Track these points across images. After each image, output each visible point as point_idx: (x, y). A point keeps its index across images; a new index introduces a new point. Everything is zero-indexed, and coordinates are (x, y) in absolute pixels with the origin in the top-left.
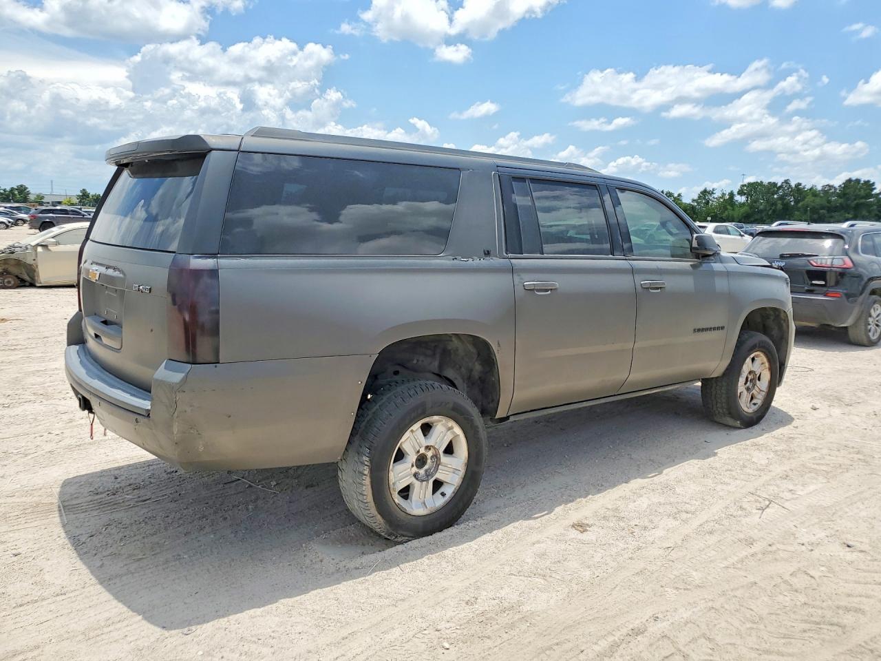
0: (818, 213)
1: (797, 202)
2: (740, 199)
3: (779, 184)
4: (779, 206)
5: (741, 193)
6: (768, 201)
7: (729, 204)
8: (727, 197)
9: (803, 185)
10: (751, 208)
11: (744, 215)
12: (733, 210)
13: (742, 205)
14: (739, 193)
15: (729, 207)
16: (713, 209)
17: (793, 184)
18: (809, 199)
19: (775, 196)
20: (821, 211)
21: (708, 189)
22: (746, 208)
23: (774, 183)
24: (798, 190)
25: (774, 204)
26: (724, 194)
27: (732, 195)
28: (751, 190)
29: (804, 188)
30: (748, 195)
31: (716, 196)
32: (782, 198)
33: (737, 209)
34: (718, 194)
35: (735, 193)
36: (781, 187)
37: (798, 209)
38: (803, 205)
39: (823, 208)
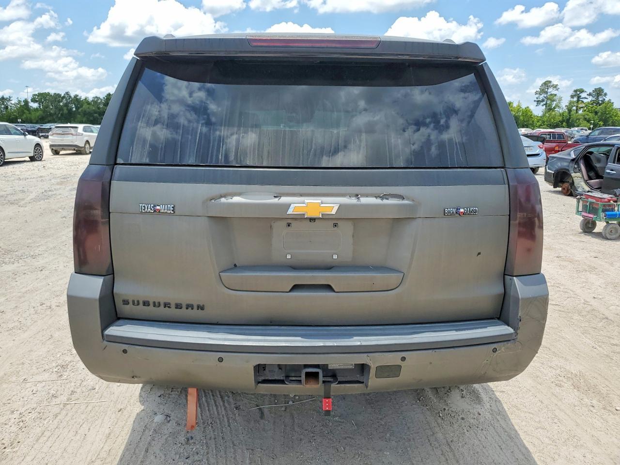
0: (93, 116)
1: (77, 108)
2: (35, 105)
3: (62, 95)
4: (65, 111)
5: (33, 100)
6: (56, 107)
7: (25, 109)
8: (23, 104)
9: (80, 96)
10: (44, 112)
11: (40, 117)
12: (30, 113)
13: (36, 110)
14: (32, 101)
15: (25, 111)
16: (13, 113)
17: (72, 95)
18: (85, 106)
19: (61, 104)
20: (95, 115)
21: (5, 97)
22: (40, 113)
23: (58, 94)
24: (77, 100)
25: (61, 109)
26: (20, 101)
27: (26, 102)
28: (42, 99)
29: (80, 99)
30: (40, 102)
31: (13, 102)
32: (66, 105)
33: (33, 113)
34: (14, 101)
35: (29, 100)
36: (64, 97)
37: (79, 113)
38: (82, 110)
39: (96, 113)
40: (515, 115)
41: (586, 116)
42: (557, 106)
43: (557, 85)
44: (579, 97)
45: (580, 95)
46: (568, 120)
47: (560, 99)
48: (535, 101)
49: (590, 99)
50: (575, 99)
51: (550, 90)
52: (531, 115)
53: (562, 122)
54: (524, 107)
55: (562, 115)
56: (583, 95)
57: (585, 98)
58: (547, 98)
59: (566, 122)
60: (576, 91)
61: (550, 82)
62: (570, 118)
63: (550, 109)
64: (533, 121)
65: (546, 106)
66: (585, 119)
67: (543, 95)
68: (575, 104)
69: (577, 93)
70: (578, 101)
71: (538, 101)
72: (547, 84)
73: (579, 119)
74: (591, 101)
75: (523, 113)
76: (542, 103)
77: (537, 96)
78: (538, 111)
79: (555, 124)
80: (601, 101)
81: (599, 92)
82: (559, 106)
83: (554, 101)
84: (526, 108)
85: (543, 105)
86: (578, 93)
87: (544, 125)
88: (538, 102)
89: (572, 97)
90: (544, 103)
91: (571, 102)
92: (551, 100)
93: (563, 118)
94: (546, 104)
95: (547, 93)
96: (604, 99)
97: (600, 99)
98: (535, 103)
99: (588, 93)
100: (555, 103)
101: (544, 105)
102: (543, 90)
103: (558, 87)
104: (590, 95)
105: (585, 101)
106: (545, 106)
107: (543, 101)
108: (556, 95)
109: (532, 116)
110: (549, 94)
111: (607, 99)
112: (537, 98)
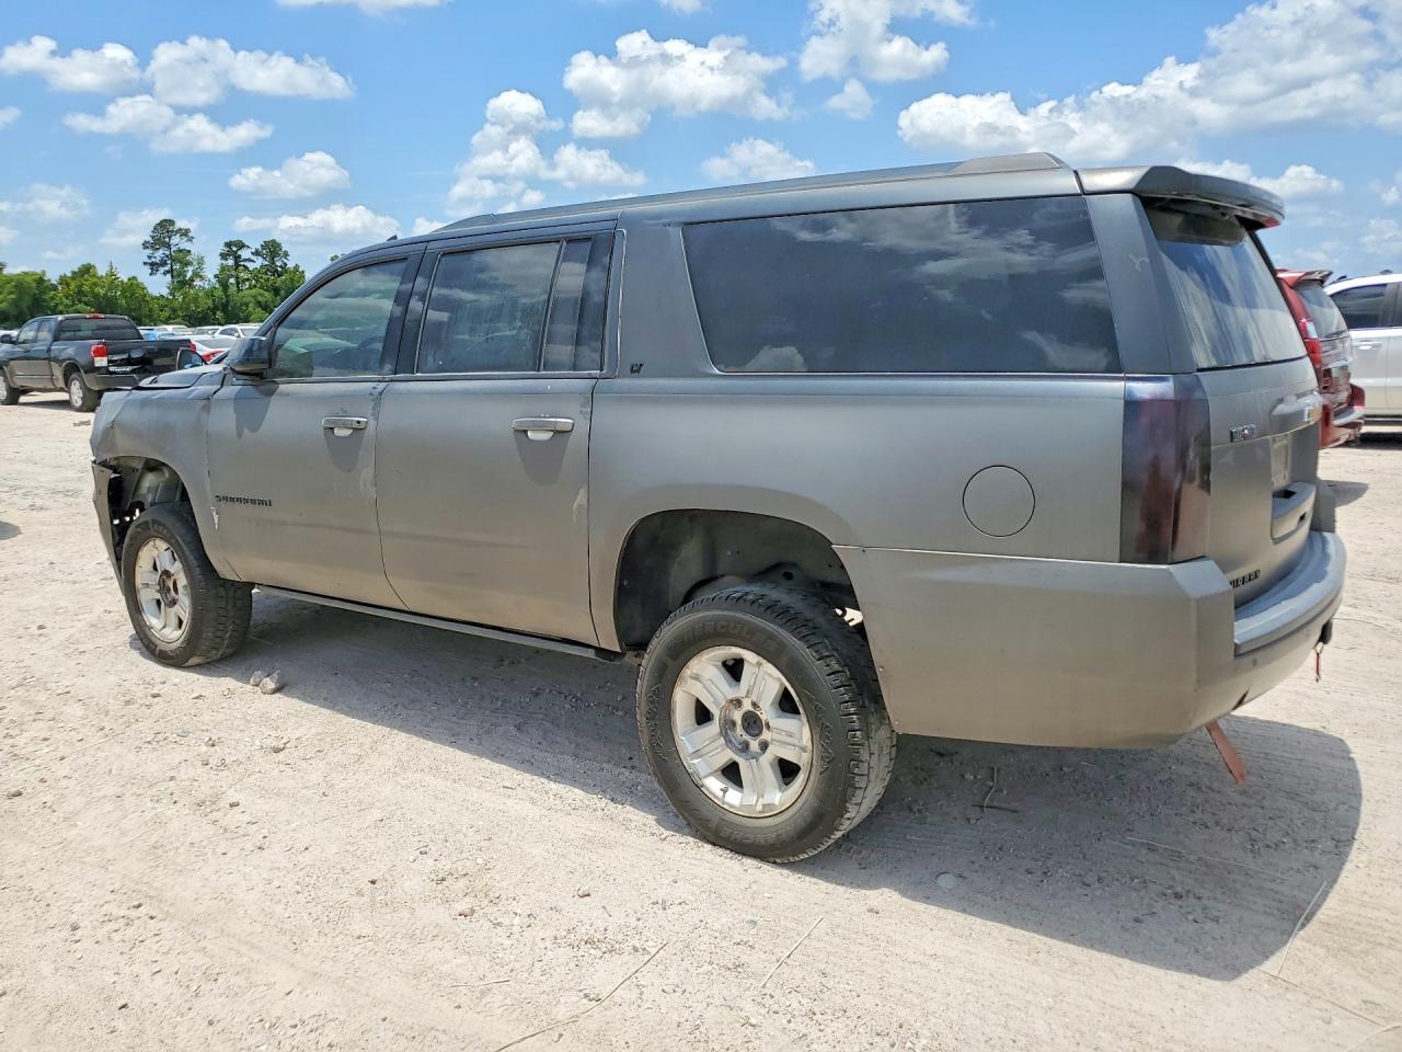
40: (105, 295)
41: (260, 298)
42: (196, 275)
43: (187, 231)
44: (237, 258)
45: (239, 253)
46: (225, 307)
47: (201, 261)
48: (145, 263)
49: (259, 262)
50: (231, 262)
51: (175, 240)
52: (145, 296)
53: (214, 310)
54: (124, 277)
55: (210, 294)
56: (245, 254)
57: (250, 260)
58: (170, 257)
59: (222, 311)
60: (228, 245)
61: (171, 222)
62: (227, 302)
63: (181, 283)
64: (150, 310)
65: (172, 277)
66: (259, 304)
67: (161, 251)
68: (233, 273)
69: (233, 249)
70: (237, 265)
71: (152, 264)
72: (165, 227)
73: (247, 305)
74: (261, 266)
75: (123, 292)
76: (162, 270)
77: (149, 252)
78: (158, 285)
79: (201, 315)
80: (281, 267)
81: (272, 249)
82: (201, 277)
83: (188, 263)
84: (129, 279)
85: (165, 274)
86: (235, 249)
87: (177, 317)
88: (154, 267)
89: (224, 256)
90: (167, 268)
91: (223, 269)
92: (181, 262)
93: (214, 301)
94: (171, 271)
95: (168, 246)
96: (286, 264)
97: (279, 264)
98: (147, 269)
99: (253, 251)
100: (190, 269)
101: (168, 272)
102: (159, 240)
103: (191, 234)
104: (257, 253)
105: (251, 266)
106: (169, 276)
107: (163, 263)
108: (189, 251)
109: (147, 298)
110: (173, 249)
111: (291, 265)
112: (149, 257)
